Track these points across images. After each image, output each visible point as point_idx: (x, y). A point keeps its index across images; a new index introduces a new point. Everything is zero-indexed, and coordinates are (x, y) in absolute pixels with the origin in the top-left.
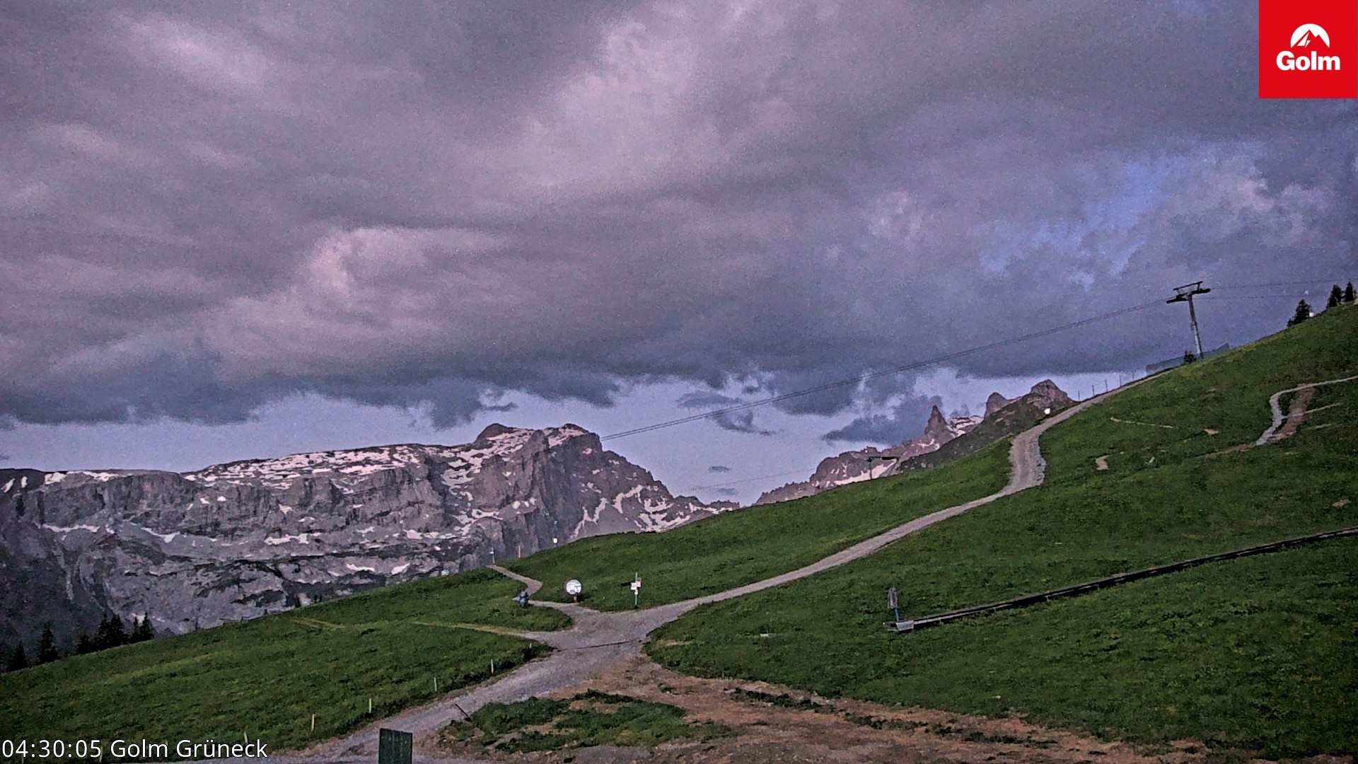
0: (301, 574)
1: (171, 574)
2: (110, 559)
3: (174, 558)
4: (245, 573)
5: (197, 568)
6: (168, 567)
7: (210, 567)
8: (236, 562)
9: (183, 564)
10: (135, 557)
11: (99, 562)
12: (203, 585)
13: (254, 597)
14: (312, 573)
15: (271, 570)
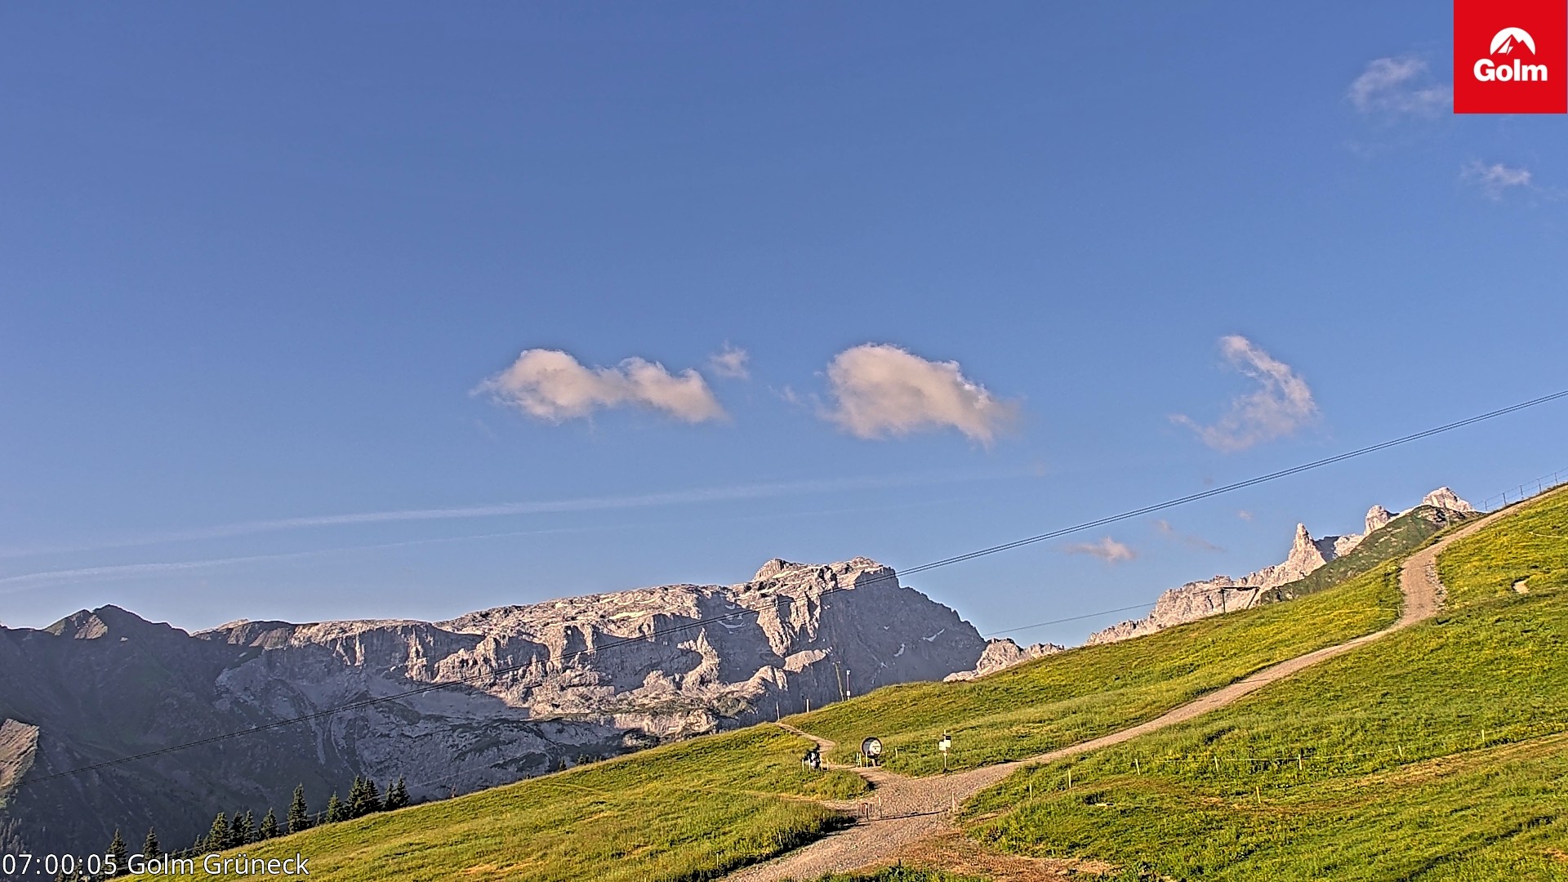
0: (565, 734)
1: (426, 735)
2: (362, 719)
3: (429, 718)
4: (505, 734)
5: (454, 728)
6: (422, 727)
7: (467, 727)
8: (496, 721)
9: (438, 724)
10: (389, 717)
11: (351, 724)
12: (460, 747)
13: (514, 761)
14: (577, 734)
15: (532, 730)
